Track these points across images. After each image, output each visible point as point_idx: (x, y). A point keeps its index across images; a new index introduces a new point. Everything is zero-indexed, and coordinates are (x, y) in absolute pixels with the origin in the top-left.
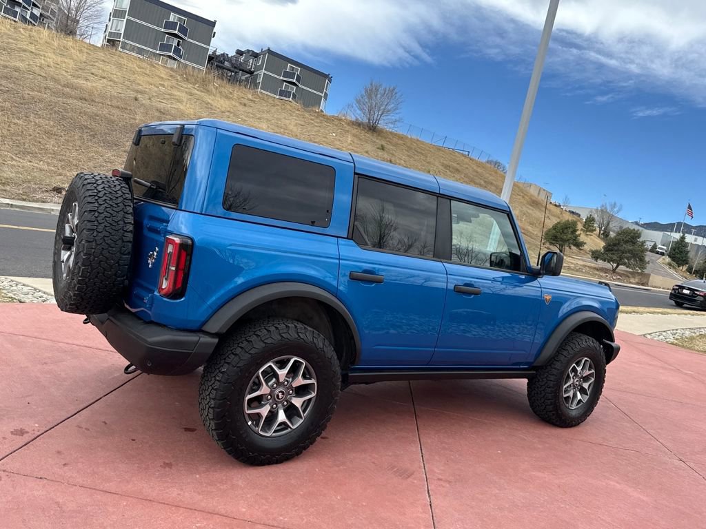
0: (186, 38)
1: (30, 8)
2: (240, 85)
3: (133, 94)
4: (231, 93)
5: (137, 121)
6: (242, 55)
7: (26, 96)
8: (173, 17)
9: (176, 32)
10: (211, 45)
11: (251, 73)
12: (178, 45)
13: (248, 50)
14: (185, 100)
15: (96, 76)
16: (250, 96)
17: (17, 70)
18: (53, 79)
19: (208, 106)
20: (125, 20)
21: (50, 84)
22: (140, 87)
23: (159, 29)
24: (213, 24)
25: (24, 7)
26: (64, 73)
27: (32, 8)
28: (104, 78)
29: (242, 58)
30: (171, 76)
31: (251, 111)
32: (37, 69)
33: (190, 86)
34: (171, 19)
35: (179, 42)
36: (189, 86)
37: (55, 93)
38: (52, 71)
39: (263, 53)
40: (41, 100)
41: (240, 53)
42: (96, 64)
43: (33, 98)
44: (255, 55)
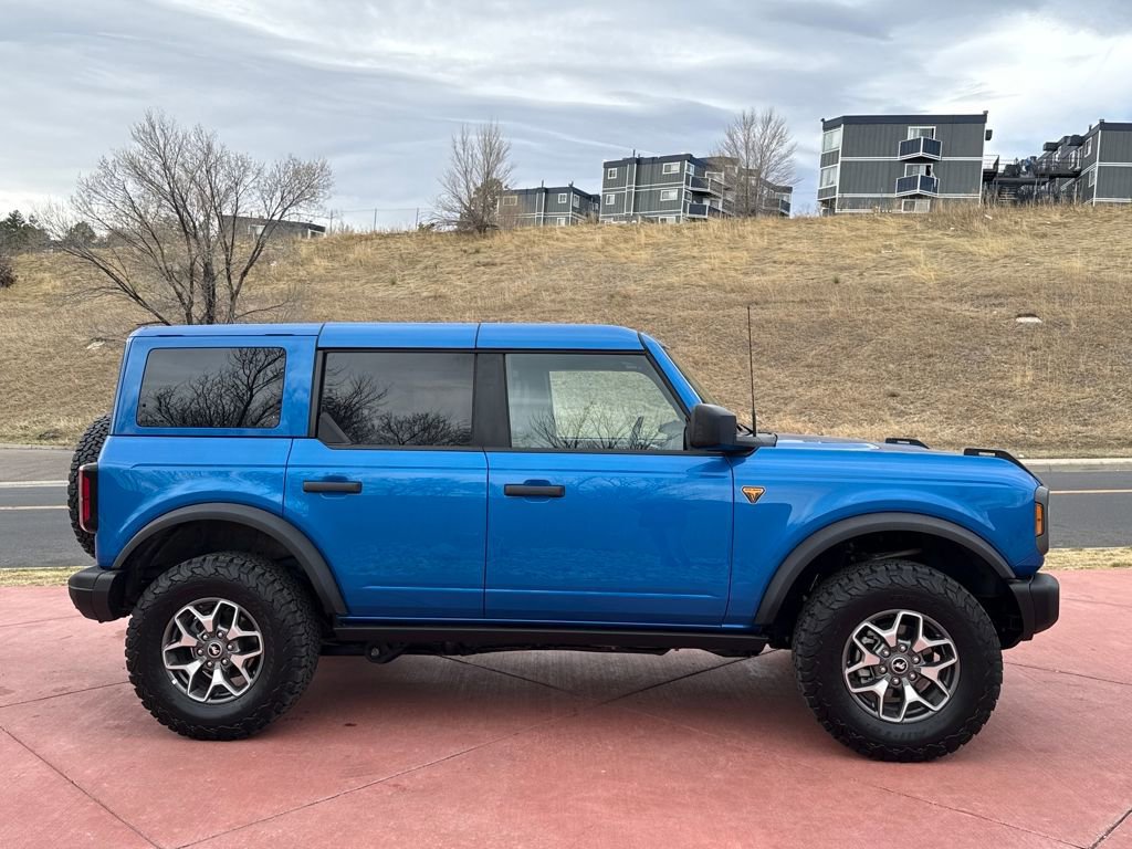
0: (939, 158)
1: (721, 196)
2: (1037, 204)
3: (831, 275)
4: (1016, 223)
5: (830, 315)
6: (1056, 150)
7: (676, 320)
8: (912, 133)
9: (921, 154)
10: (984, 153)
11: (1076, 175)
12: (928, 172)
13: (1066, 137)
14: (922, 258)
15: (781, 263)
16: (1056, 218)
17: (670, 287)
18: (716, 286)
19: (966, 257)
20: (839, 165)
21: (710, 294)
22: (848, 261)
23: (893, 159)
24: (982, 118)
25: (715, 196)
26: (733, 273)
27: (724, 195)
28: (793, 263)
29: (1057, 156)
30: (906, 227)
31: (1054, 242)
32: (695, 279)
33: (938, 233)
34: (910, 136)
35: (928, 167)
36: (936, 235)
37: (714, 306)
38: (714, 277)
39: (1092, 132)
40: (694, 320)
41: (1051, 147)
42: (784, 246)
43: (685, 319)
44: (1078, 141)
